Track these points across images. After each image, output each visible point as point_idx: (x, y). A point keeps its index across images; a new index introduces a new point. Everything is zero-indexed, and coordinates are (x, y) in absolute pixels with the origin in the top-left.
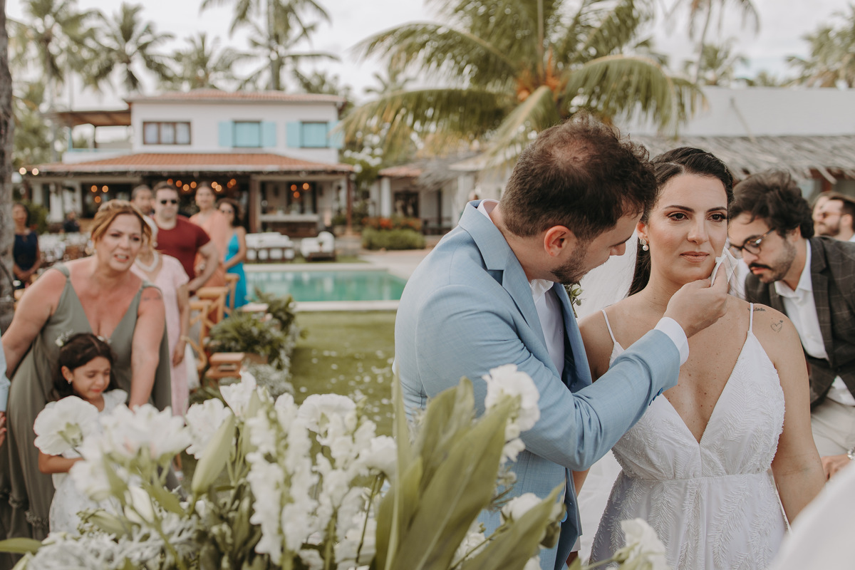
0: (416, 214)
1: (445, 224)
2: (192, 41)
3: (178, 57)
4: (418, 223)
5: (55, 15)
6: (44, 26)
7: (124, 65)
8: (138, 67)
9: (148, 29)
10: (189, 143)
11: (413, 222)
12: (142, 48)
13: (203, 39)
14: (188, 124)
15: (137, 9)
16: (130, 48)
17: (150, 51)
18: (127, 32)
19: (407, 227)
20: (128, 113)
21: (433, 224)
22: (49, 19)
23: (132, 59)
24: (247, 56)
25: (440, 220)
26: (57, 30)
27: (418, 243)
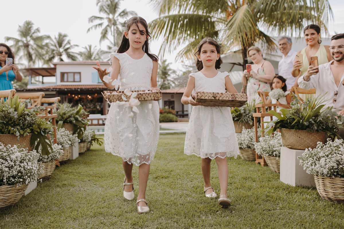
0: (173, 108)
1: (185, 113)
2: (86, 48)
3: (81, 54)
4: (174, 112)
5: (31, 36)
6: (27, 40)
7: (59, 57)
8: (64, 57)
9: (69, 43)
10: (80, 81)
11: (172, 111)
12: (66, 50)
13: (90, 47)
14: (80, 73)
15: (65, 36)
16: (61, 50)
17: (69, 51)
18: (60, 44)
19: (170, 113)
20: (54, 69)
21: (180, 113)
22: (29, 38)
23: (62, 54)
24: (107, 52)
25: (183, 111)
26: (32, 43)
27: (175, 119)
